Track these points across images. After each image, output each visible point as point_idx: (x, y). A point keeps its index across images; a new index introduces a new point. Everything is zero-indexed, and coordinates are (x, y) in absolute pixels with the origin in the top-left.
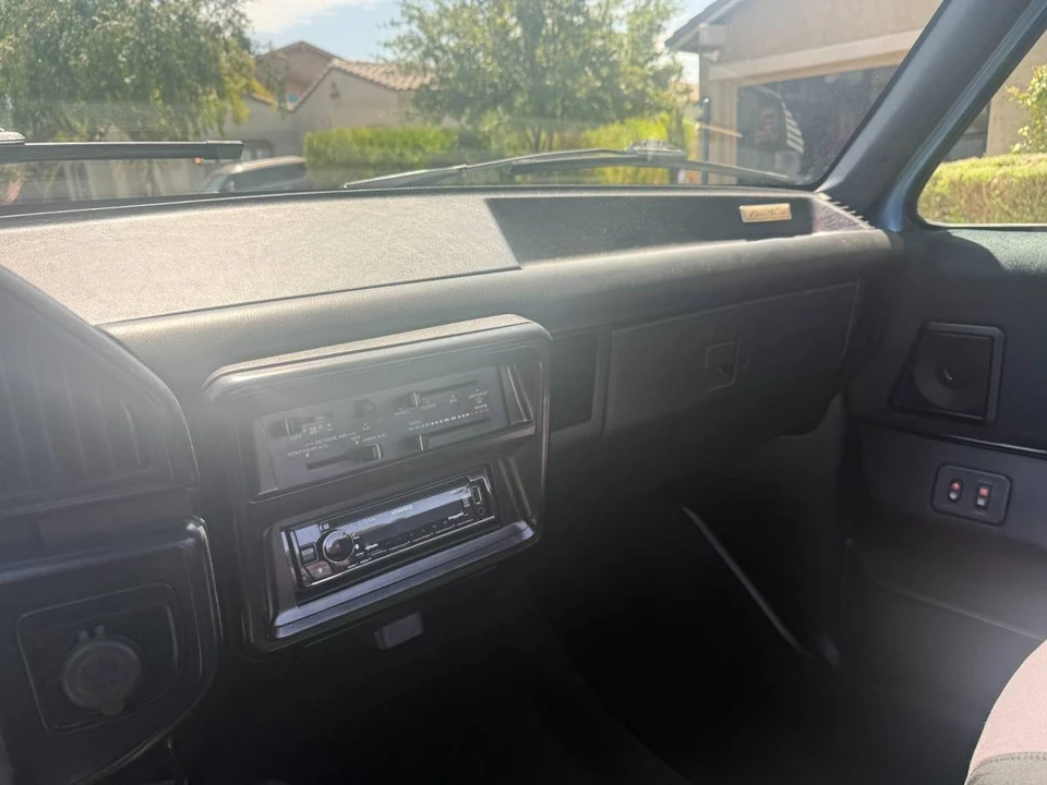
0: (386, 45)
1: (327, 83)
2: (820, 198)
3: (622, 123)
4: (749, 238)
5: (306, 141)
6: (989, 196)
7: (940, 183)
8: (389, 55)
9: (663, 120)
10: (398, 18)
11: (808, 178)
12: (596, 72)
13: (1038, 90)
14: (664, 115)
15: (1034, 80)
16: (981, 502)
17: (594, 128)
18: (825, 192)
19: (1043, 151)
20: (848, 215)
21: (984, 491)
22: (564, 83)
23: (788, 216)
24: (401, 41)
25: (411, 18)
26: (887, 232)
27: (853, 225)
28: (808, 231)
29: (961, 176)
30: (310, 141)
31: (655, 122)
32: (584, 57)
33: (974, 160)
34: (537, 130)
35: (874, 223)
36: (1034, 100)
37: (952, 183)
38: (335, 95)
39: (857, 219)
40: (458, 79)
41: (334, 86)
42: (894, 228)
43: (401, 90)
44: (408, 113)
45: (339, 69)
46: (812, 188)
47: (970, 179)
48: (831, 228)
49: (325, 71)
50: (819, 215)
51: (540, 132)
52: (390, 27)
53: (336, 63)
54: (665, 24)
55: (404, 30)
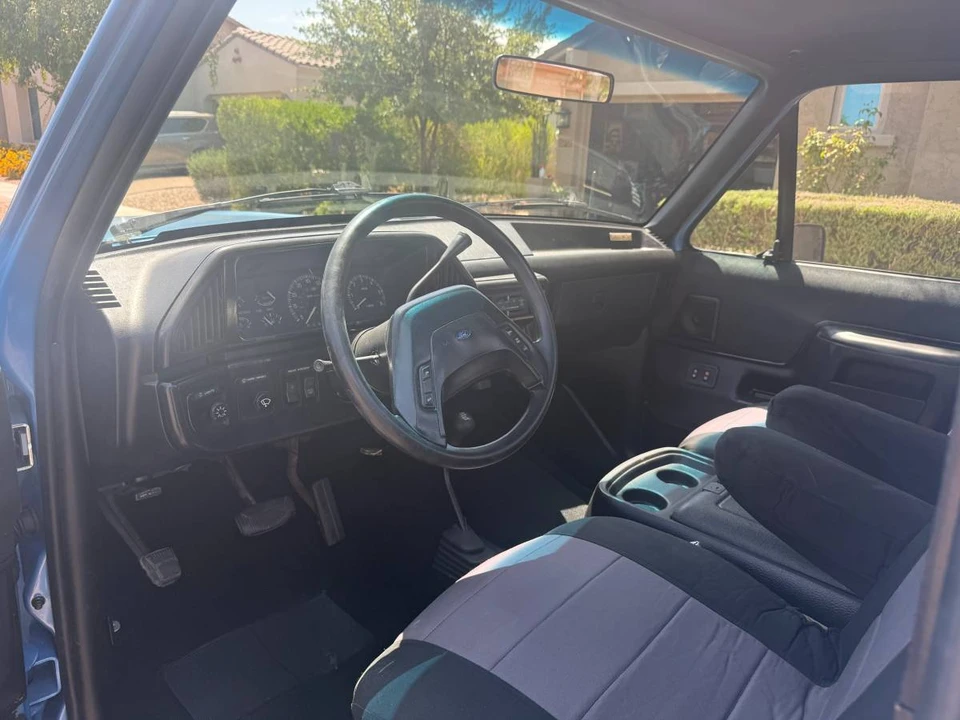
0: (301, 30)
1: (231, 47)
2: (646, 231)
3: (496, 121)
4: (613, 248)
5: (221, 104)
6: (768, 220)
7: (736, 206)
8: (302, 37)
9: (530, 124)
10: (314, 8)
11: (641, 221)
12: (480, 79)
13: (809, 146)
14: (530, 118)
15: (808, 137)
16: (705, 378)
17: (473, 123)
18: (648, 228)
19: (810, 190)
20: (657, 241)
21: (707, 373)
22: (451, 83)
23: (630, 239)
24: (314, 29)
25: (326, 9)
26: (674, 251)
27: (658, 246)
28: (639, 247)
29: (751, 202)
30: (225, 105)
31: (524, 124)
32: (471, 62)
33: (761, 191)
34: (423, 118)
35: (669, 245)
36: (807, 151)
37: (744, 207)
38: (237, 60)
39: (661, 243)
40: (362, 68)
41: (237, 51)
42: (678, 249)
43: (301, 63)
44: (315, 91)
45: (243, 37)
46: (642, 225)
47: (756, 205)
48: (650, 246)
49: (230, 36)
50: (645, 239)
51: (426, 120)
52: (306, 15)
53: (240, 30)
54: (538, 44)
55: (318, 19)
